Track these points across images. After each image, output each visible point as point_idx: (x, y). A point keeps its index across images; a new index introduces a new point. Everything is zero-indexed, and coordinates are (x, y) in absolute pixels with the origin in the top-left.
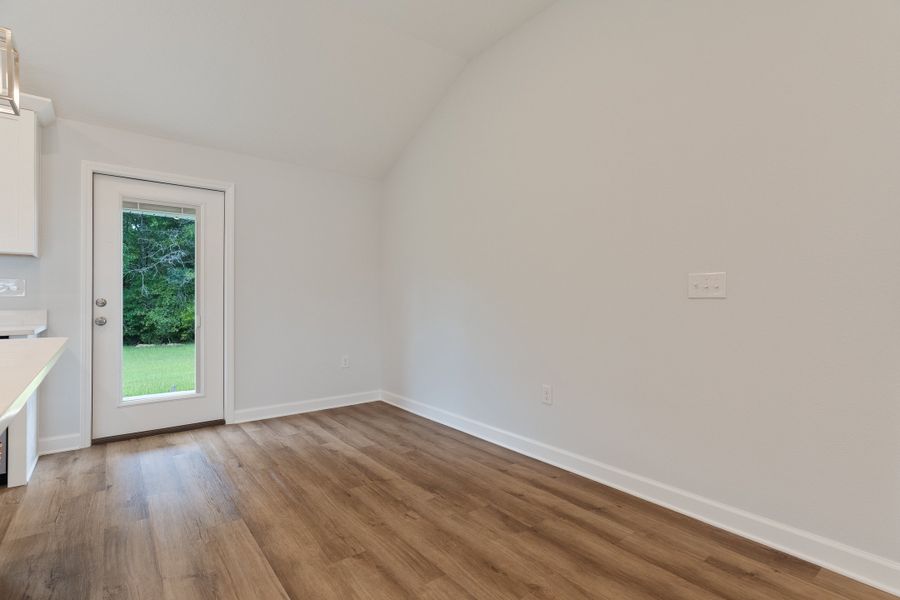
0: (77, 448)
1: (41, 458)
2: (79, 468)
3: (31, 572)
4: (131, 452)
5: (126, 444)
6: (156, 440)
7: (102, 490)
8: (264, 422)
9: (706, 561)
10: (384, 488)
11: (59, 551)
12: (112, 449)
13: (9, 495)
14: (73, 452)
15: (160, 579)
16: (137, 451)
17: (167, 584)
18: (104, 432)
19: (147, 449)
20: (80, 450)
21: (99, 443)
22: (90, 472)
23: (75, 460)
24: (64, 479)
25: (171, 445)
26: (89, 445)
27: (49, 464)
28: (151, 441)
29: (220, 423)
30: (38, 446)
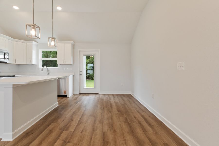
0: (77, 94)
2: (76, 96)
5: (83, 94)
7: (75, 100)
8: (105, 94)
9: (164, 144)
10: (110, 109)
11: (65, 106)
12: (81, 95)
13: (66, 98)
18: (81, 92)
21: (80, 94)
25: (88, 96)
26: (79, 94)
27: (73, 95)
28: (86, 95)
29: (98, 94)
30: (73, 93)
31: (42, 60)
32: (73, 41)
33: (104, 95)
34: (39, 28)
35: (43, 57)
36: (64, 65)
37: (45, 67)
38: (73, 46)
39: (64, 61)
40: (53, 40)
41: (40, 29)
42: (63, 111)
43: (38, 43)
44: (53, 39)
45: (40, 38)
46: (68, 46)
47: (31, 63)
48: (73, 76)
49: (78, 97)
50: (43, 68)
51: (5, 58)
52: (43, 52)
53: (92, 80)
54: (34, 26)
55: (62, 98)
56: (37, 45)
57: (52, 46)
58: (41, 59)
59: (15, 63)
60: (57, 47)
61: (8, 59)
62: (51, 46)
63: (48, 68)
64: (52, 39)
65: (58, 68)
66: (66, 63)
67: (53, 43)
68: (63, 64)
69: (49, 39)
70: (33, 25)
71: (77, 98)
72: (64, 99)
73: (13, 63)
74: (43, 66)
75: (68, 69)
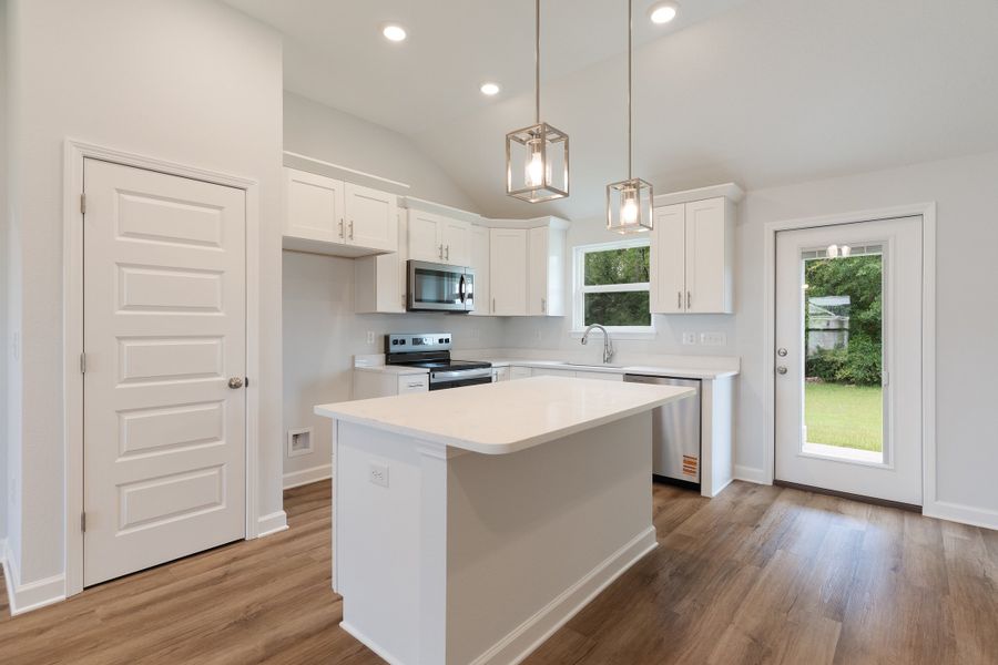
0: (761, 483)
1: (735, 481)
2: (753, 500)
3: (671, 560)
4: (798, 504)
5: (801, 494)
6: (830, 501)
7: (752, 526)
11: (692, 556)
12: (787, 494)
13: (698, 500)
14: (756, 485)
15: (730, 622)
16: (804, 505)
17: (731, 629)
18: (785, 476)
19: (813, 507)
20: (763, 485)
21: (780, 485)
22: (755, 508)
23: (754, 492)
24: (735, 504)
25: (838, 512)
26: (771, 484)
27: (736, 488)
28: (824, 500)
29: (916, 510)
30: (733, 471)
31: (586, 295)
32: (736, 183)
33: (980, 538)
34: (562, 144)
35: (587, 283)
36: (685, 317)
37: (596, 329)
38: (737, 211)
39: (686, 298)
40: (631, 194)
41: (567, 147)
42: (686, 603)
43: (568, 220)
44: (633, 187)
45: (566, 195)
46: (707, 215)
47: (544, 309)
48: (736, 379)
49: (767, 506)
50: (587, 332)
51: (462, 296)
52: (588, 256)
53: (829, 386)
54: (541, 137)
55: (675, 496)
56: (565, 232)
57: (627, 226)
58: (580, 288)
59: (492, 314)
60: (652, 229)
61: (470, 296)
62: (620, 228)
63: (609, 329)
64: (628, 190)
65: (651, 334)
66: (696, 308)
67: (629, 212)
68: (682, 311)
69: (612, 190)
70: (534, 130)
71: (761, 512)
72: (686, 502)
73: (487, 314)
74: (588, 322)
75: (702, 336)
